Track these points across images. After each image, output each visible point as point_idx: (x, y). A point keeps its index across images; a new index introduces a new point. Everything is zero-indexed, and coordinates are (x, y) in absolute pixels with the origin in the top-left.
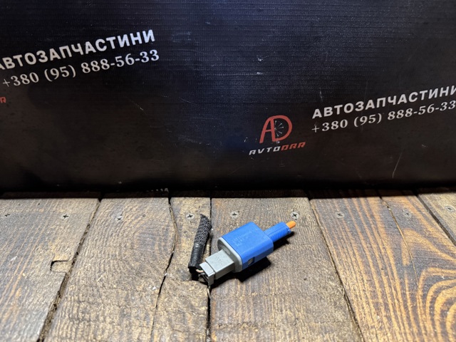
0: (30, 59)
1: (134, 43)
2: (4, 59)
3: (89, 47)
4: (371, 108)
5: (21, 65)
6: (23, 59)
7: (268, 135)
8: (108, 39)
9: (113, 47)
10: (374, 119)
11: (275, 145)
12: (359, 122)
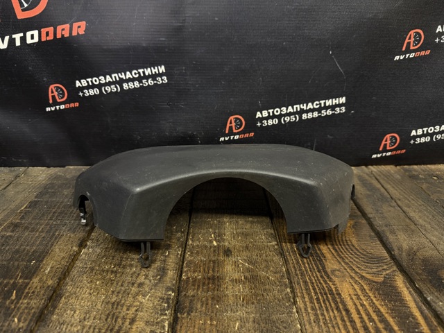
0: (96, 81)
1: (154, 73)
2: (82, 81)
3: (129, 75)
4: (290, 112)
5: (91, 84)
6: (92, 81)
7: (231, 128)
8: (139, 71)
9: (142, 75)
10: (294, 119)
11: (235, 134)
12: (284, 121)
